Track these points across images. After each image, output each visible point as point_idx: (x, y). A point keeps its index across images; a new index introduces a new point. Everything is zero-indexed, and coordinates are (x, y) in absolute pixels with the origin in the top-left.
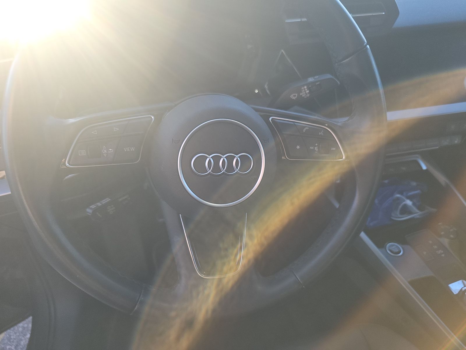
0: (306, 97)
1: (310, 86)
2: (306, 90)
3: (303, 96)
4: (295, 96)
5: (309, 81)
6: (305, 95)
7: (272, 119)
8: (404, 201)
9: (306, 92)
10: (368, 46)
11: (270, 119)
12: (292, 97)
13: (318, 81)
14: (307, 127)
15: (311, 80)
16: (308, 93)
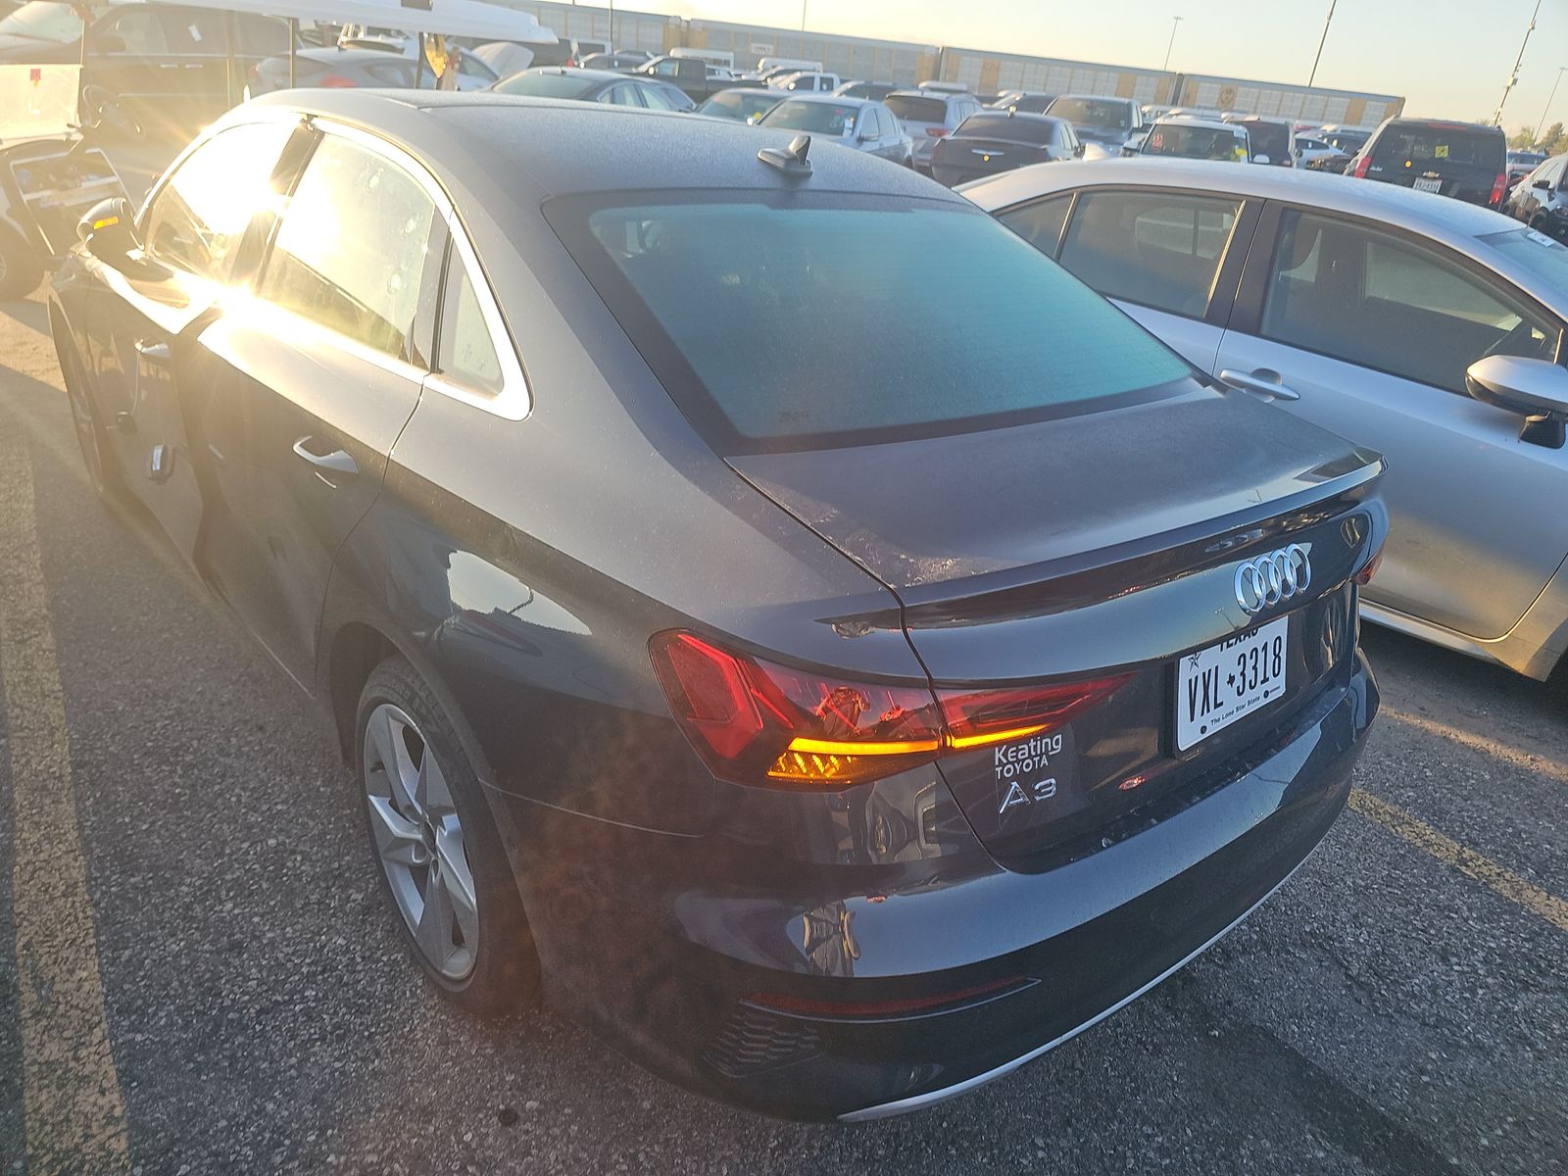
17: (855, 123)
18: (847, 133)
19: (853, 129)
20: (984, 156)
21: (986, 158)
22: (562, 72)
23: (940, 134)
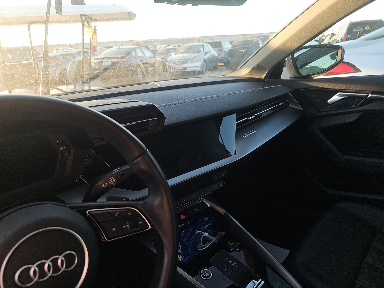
0: (114, 184)
1: (116, 176)
2: (113, 179)
3: (112, 184)
4: (105, 185)
5: (114, 172)
6: (113, 183)
7: (89, 212)
8: (203, 234)
9: (113, 181)
10: (148, 150)
11: (87, 212)
12: (103, 186)
13: (121, 172)
14: (118, 211)
15: (115, 171)
16: (115, 181)
17: (203, 49)
18: (202, 52)
19: (203, 51)
20: (242, 51)
21: (243, 52)
22: (120, 48)
23: (221, 50)
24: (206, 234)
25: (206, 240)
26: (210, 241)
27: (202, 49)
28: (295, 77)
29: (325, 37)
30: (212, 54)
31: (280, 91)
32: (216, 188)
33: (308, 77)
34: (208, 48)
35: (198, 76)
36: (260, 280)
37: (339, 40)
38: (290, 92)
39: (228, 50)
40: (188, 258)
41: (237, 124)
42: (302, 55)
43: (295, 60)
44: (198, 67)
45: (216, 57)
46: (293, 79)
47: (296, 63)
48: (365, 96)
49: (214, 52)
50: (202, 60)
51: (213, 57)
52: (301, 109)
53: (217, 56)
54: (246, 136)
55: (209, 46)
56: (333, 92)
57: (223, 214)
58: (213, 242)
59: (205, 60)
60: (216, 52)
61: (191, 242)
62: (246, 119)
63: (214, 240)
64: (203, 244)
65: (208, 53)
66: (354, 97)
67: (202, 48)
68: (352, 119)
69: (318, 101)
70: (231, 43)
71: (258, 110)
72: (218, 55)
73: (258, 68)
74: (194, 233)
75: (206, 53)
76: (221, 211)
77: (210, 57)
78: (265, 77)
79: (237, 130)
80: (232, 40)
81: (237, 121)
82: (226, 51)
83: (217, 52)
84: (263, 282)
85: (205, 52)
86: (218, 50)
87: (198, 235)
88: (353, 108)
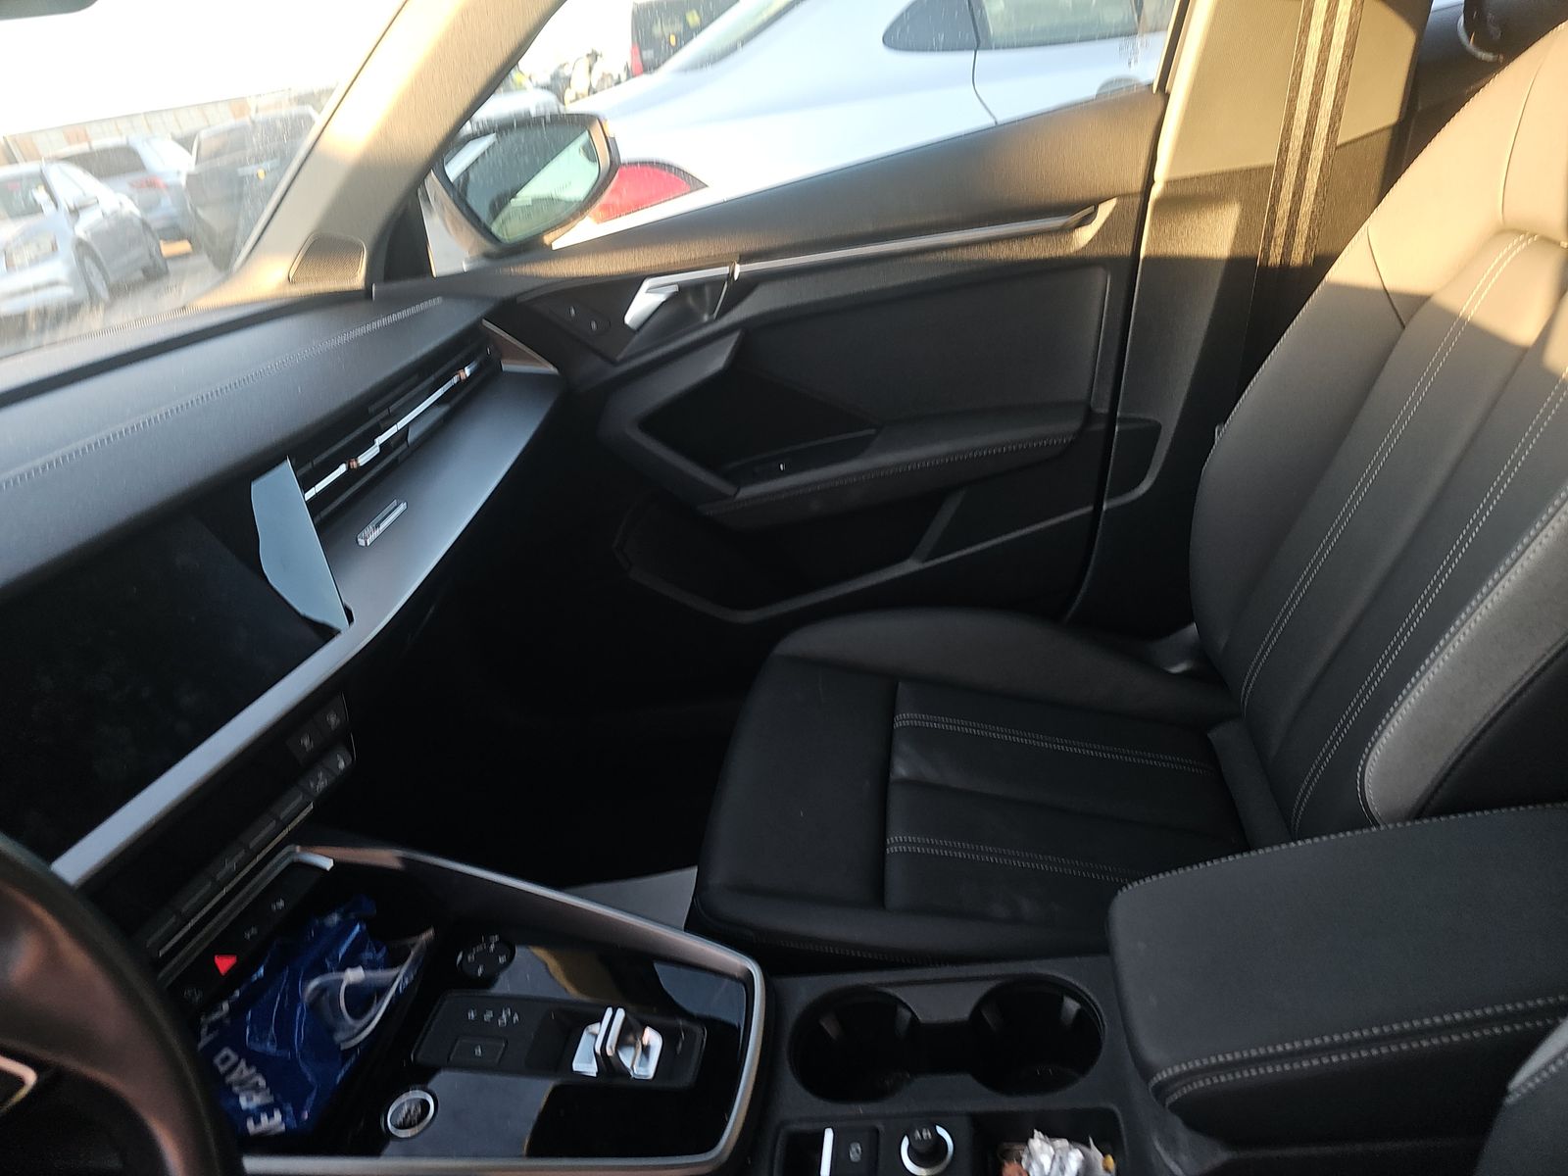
8: (341, 981)
23: (152, 184)
24: (354, 975)
25: (361, 999)
26: (382, 991)
27: (40, 195)
28: (487, 256)
29: (571, 66)
30: (108, 212)
31: (444, 322)
32: (322, 784)
33: (531, 247)
34: (73, 183)
35: (47, 337)
36: (609, 1012)
37: (619, 77)
38: (489, 317)
39: (183, 181)
40: (310, 1101)
41: (310, 504)
42: (476, 168)
43: (459, 192)
44: (53, 284)
45: (137, 223)
46: (484, 263)
47: (469, 201)
48: (726, 277)
49: (113, 201)
50: (67, 250)
51: (122, 223)
52: (551, 369)
53: (137, 212)
54: (370, 535)
55: (76, 172)
56: (630, 284)
57: (396, 864)
58: (398, 988)
59: (81, 246)
60: (125, 199)
61: (299, 1034)
62: (343, 469)
63: (399, 978)
64: (356, 1015)
65: (84, 207)
66: (696, 288)
67: (42, 189)
68: (717, 360)
69: (594, 325)
70: (186, 143)
71: (383, 420)
72: (146, 208)
73: (321, 248)
74: (295, 997)
75: (75, 212)
76: (387, 857)
77: (106, 225)
78: (370, 278)
79: (320, 528)
80: (187, 128)
81: (305, 489)
82: (177, 186)
83: (131, 198)
84: (621, 1014)
85: (63, 205)
86: (132, 185)
87: (324, 998)
88: (706, 324)
